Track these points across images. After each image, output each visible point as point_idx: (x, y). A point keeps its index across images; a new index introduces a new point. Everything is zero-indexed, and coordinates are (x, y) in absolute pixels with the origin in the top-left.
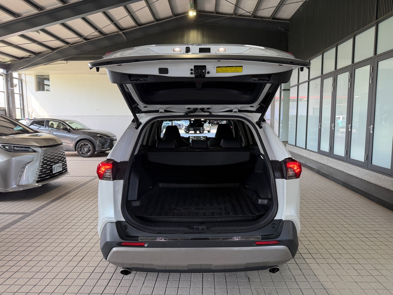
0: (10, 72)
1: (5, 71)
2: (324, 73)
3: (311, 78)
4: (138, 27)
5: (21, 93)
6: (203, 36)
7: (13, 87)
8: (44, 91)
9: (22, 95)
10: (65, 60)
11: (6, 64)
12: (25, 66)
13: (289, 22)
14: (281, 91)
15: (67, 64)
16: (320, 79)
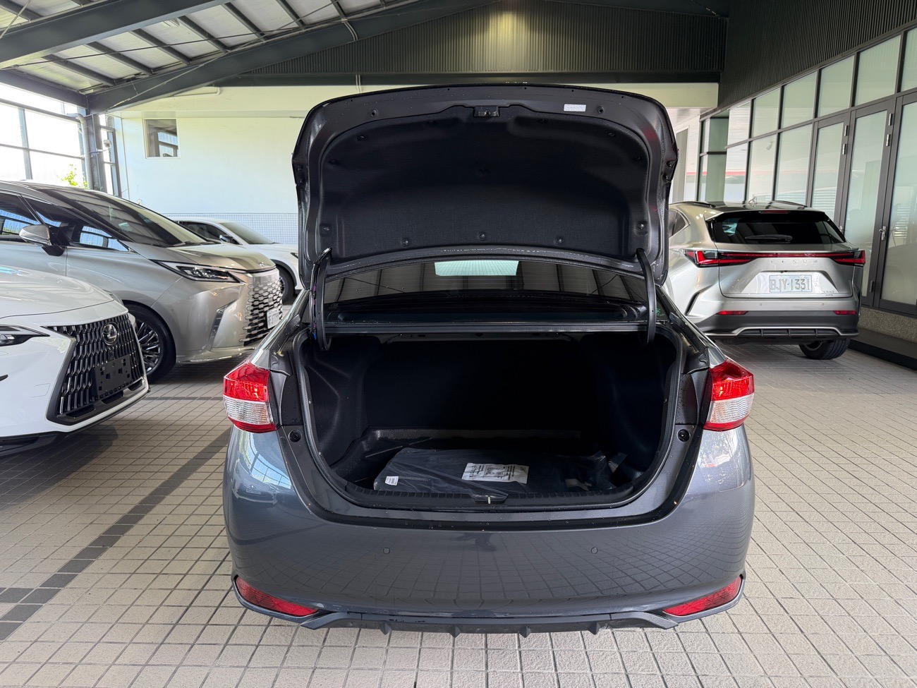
0: (93, 113)
1: (84, 110)
2: (822, 113)
3: (785, 124)
4: (385, 8)
5: (114, 161)
6: (532, 27)
7: (101, 148)
8: (159, 156)
9: (116, 165)
10: (217, 85)
11: (84, 94)
12: (129, 99)
14: (701, 155)
15: (220, 93)
16: (811, 126)
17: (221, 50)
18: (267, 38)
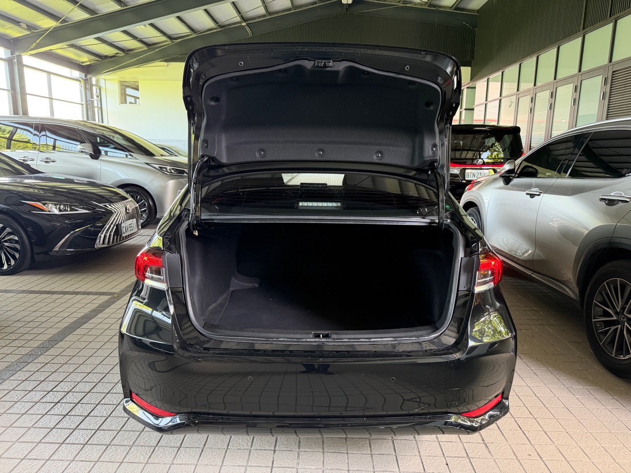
0: (89, 76)
1: (83, 75)
4: (269, 17)
5: (99, 106)
7: (93, 98)
8: (126, 103)
9: (101, 108)
10: (165, 61)
11: (83, 64)
12: (112, 69)
13: (477, 14)
14: (461, 110)
15: (168, 66)
17: (168, 40)
18: (197, 34)
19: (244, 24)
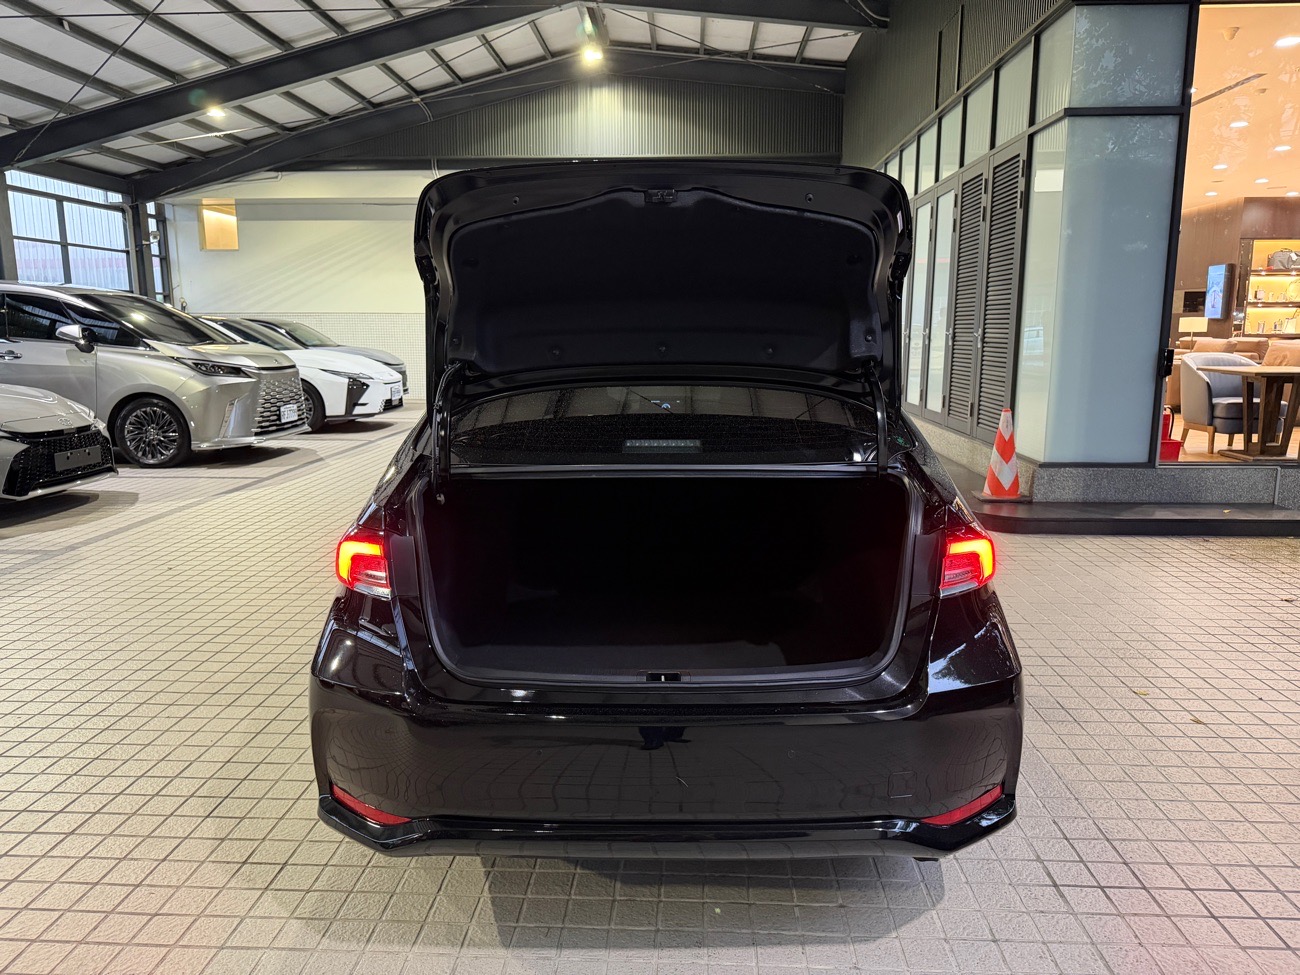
0: (139, 201)
4: (461, 86)
5: (163, 254)
7: (149, 240)
9: (165, 260)
10: (277, 170)
11: (128, 179)
12: (180, 186)
15: (281, 179)
17: (280, 131)
18: (331, 120)
19: (416, 100)
